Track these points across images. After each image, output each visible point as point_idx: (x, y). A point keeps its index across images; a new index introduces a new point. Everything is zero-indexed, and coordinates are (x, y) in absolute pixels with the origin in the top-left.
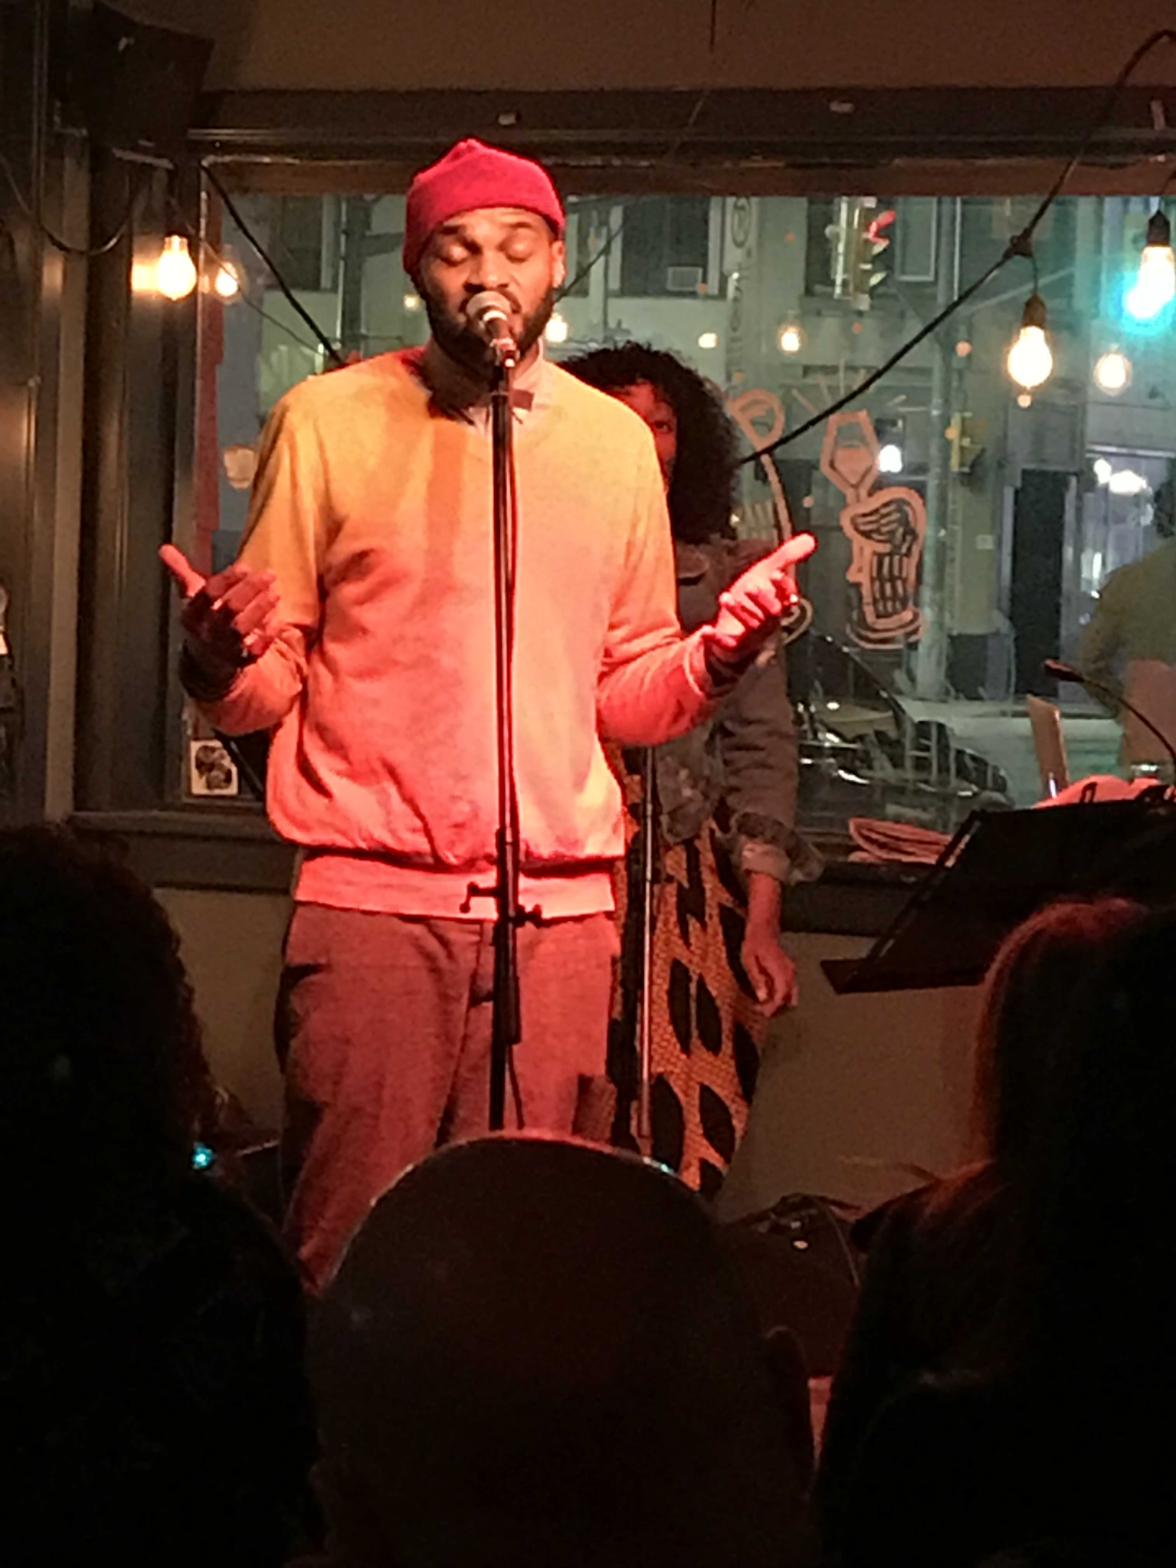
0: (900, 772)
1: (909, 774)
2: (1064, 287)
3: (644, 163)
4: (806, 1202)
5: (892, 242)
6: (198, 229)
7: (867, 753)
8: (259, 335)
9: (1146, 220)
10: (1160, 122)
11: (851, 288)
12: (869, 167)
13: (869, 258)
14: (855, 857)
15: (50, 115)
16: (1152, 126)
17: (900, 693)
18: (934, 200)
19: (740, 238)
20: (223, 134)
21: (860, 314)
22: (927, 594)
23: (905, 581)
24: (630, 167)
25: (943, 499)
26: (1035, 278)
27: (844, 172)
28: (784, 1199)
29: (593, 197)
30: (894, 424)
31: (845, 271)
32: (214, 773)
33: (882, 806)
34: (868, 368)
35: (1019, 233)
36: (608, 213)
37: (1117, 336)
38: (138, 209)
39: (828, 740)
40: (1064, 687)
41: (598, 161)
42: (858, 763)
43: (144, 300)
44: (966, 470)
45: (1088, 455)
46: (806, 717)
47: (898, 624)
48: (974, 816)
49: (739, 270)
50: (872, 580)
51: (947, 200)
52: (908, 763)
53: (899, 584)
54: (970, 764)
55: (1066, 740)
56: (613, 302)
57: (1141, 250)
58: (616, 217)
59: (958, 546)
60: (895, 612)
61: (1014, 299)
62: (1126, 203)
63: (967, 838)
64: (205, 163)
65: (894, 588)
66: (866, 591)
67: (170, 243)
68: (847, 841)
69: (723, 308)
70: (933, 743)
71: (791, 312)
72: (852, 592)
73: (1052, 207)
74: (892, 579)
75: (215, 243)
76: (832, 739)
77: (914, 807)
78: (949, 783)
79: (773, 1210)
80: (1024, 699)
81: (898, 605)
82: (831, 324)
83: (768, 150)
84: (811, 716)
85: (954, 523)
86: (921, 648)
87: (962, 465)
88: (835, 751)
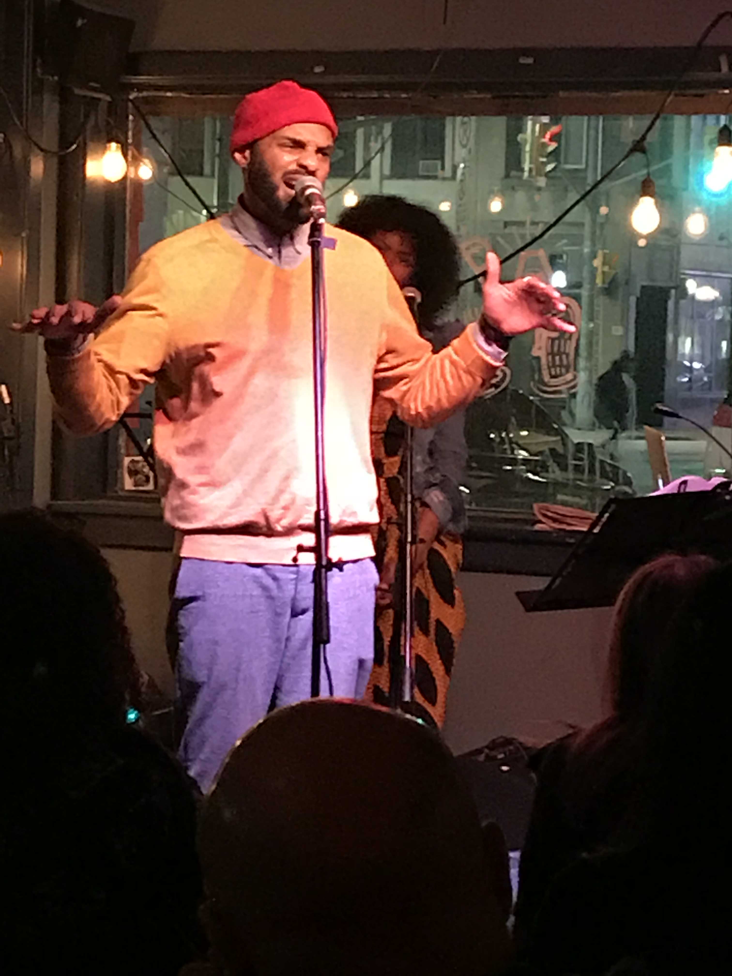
0: (564, 474)
1: (571, 475)
2: (667, 171)
3: (404, 96)
4: (509, 741)
5: (559, 145)
6: (127, 138)
7: (544, 462)
8: (165, 204)
9: (717, 130)
10: (725, 68)
11: (534, 173)
12: (544, 97)
13: (545, 154)
14: (538, 527)
15: (34, 67)
16: (720, 70)
17: (565, 425)
18: (586, 118)
19: (464, 142)
20: (143, 79)
21: (539, 189)
22: (582, 363)
23: (567, 355)
24: (395, 98)
25: (591, 304)
26: (648, 166)
27: (529, 101)
28: (494, 741)
29: (373, 117)
30: (561, 257)
31: (531, 163)
32: (139, 476)
33: (554, 495)
34: (546, 223)
35: (638, 138)
36: (382, 128)
37: (699, 202)
38: (89, 126)
39: (520, 455)
40: (667, 420)
41: (375, 95)
42: (539, 469)
43: (93, 182)
44: (606, 286)
45: (683, 276)
46: (507, 440)
47: (564, 382)
48: (611, 501)
49: (464, 162)
50: (548, 354)
51: (593, 117)
52: (570, 468)
53: (564, 357)
54: (608, 469)
55: (669, 454)
56: (386, 182)
57: (713, 149)
58: (388, 129)
59: (601, 333)
60: (561, 375)
61: (635, 179)
62: (705, 119)
63: (607, 515)
64: (131, 97)
65: (561, 360)
66: (544, 361)
67: (110, 147)
68: (532, 517)
69: (455, 186)
70: (585, 456)
71: (496, 188)
72: (534, 362)
73: (658, 123)
74: (560, 353)
75: (138, 146)
76: (523, 454)
77: (574, 496)
78: (595, 480)
79: (487, 747)
80: (642, 428)
81: (563, 370)
82: (521, 196)
83: (482, 87)
84: (510, 439)
85: (597, 319)
86: (579, 398)
87: (604, 282)
88: (525, 461)
